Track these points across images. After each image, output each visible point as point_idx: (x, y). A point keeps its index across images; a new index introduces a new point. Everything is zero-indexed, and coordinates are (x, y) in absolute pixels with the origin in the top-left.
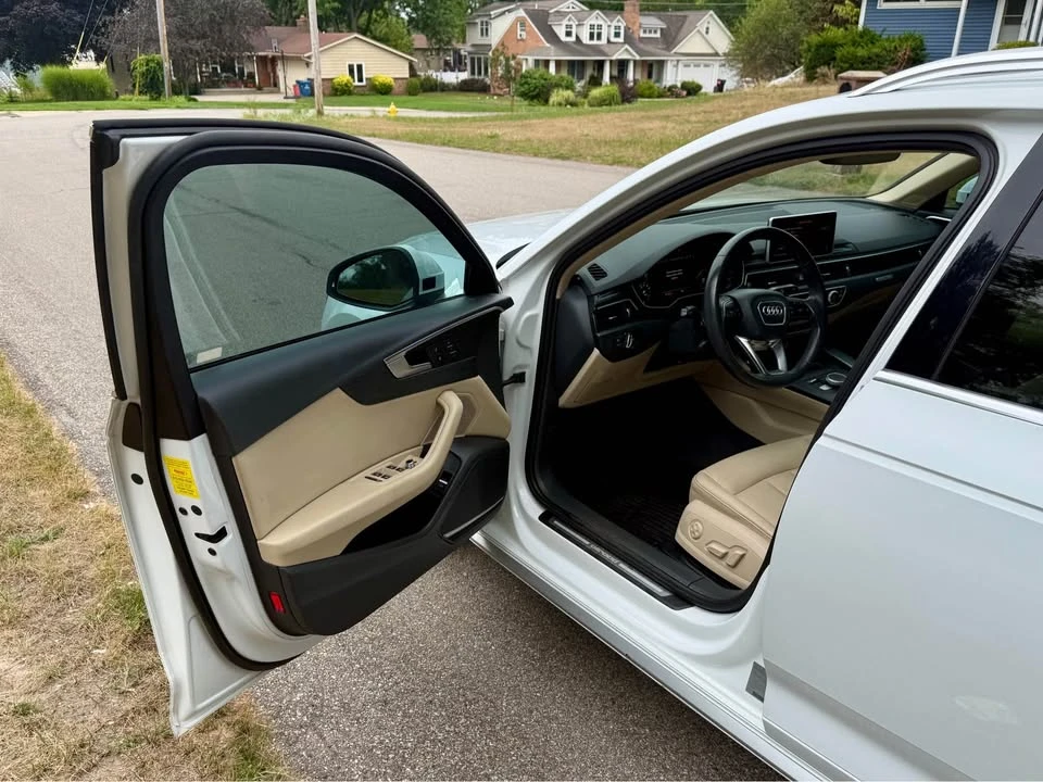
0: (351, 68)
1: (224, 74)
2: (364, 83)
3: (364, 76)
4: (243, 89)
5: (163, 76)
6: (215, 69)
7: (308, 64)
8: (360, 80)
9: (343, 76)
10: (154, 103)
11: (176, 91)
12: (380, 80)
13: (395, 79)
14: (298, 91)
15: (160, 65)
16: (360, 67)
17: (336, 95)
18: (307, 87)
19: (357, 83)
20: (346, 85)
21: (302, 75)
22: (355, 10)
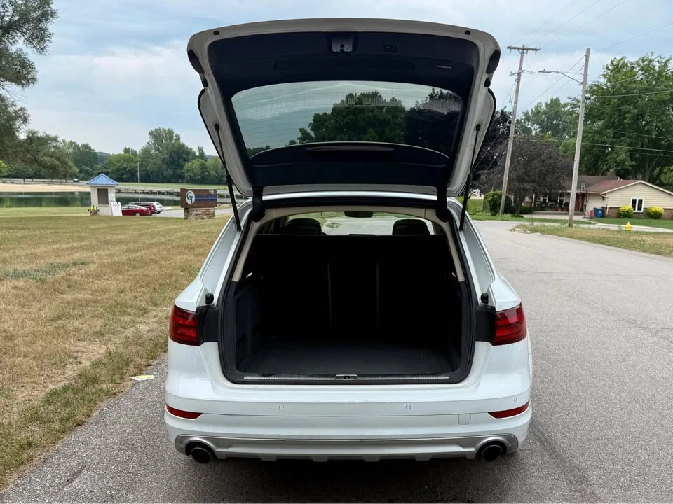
0: (634, 201)
1: (550, 203)
2: (642, 211)
3: (643, 207)
4: (560, 212)
5: (500, 203)
6: (544, 200)
7: (604, 198)
8: (639, 209)
9: (627, 206)
10: (493, 217)
11: (506, 211)
12: (653, 209)
13: (665, 209)
14: (593, 215)
15: (500, 197)
16: (641, 201)
17: (619, 217)
18: (600, 212)
19: (636, 211)
20: (628, 212)
21: (598, 204)
22: (649, 166)
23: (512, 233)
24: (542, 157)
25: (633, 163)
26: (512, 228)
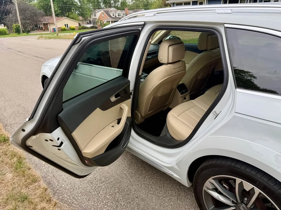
0: (65, 25)
1: (35, 28)
2: (69, 28)
4: (40, 31)
5: (20, 29)
7: (54, 25)
8: (68, 27)
9: (63, 27)
10: (19, 35)
11: (24, 32)
12: (72, 27)
13: (76, 27)
14: (53, 31)
15: (19, 26)
16: (67, 25)
17: (62, 31)
18: (55, 30)
19: (67, 28)
20: (64, 29)
21: (54, 27)
22: (65, 12)
23: (38, 40)
24: (29, 10)
25: (60, 11)
26: (37, 38)
